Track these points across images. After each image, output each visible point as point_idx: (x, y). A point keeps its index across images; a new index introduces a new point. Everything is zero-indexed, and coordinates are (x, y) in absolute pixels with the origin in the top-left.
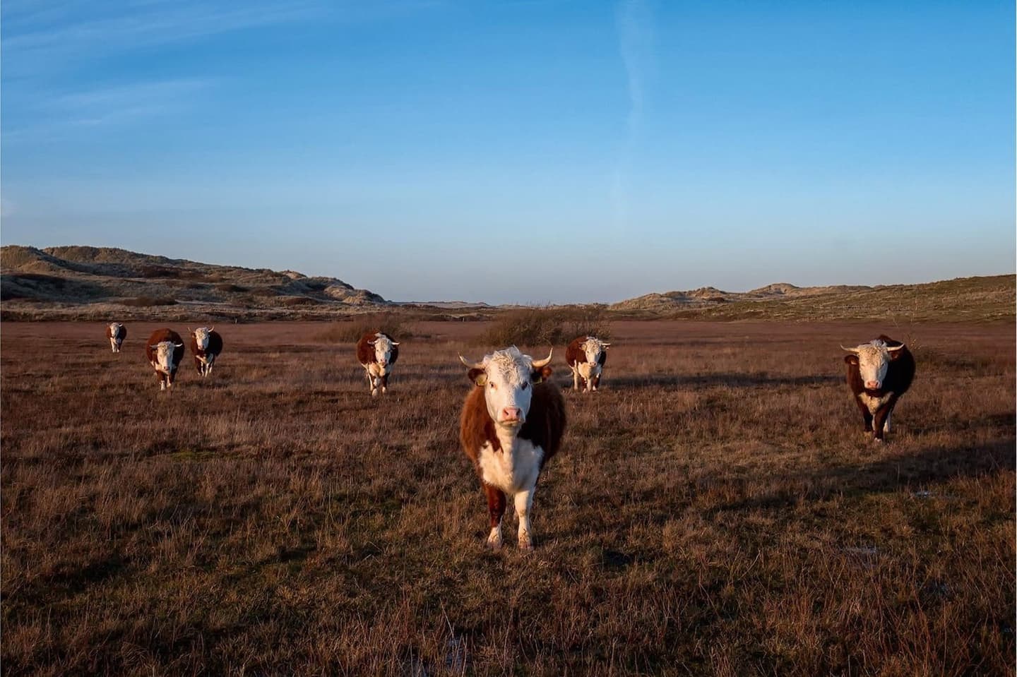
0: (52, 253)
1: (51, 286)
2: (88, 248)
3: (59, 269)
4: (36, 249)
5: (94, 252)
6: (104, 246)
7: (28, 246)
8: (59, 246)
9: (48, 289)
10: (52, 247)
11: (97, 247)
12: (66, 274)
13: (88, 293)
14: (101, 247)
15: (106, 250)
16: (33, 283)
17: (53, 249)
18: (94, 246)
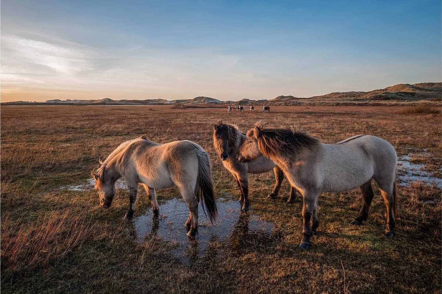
0: (416, 85)
1: (410, 95)
2: (430, 83)
3: (416, 90)
4: (409, 85)
5: (432, 84)
6: (437, 82)
7: (406, 84)
8: (419, 83)
9: (408, 96)
10: (417, 83)
11: (434, 82)
12: (418, 92)
13: (423, 97)
14: (436, 82)
15: (437, 83)
16: (403, 94)
17: (417, 84)
18: (433, 82)
